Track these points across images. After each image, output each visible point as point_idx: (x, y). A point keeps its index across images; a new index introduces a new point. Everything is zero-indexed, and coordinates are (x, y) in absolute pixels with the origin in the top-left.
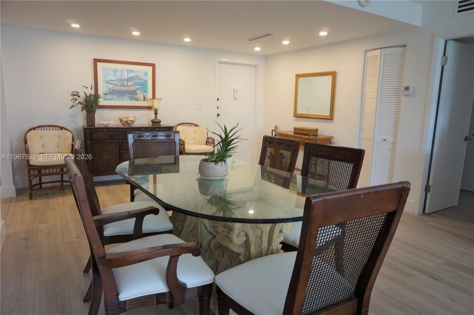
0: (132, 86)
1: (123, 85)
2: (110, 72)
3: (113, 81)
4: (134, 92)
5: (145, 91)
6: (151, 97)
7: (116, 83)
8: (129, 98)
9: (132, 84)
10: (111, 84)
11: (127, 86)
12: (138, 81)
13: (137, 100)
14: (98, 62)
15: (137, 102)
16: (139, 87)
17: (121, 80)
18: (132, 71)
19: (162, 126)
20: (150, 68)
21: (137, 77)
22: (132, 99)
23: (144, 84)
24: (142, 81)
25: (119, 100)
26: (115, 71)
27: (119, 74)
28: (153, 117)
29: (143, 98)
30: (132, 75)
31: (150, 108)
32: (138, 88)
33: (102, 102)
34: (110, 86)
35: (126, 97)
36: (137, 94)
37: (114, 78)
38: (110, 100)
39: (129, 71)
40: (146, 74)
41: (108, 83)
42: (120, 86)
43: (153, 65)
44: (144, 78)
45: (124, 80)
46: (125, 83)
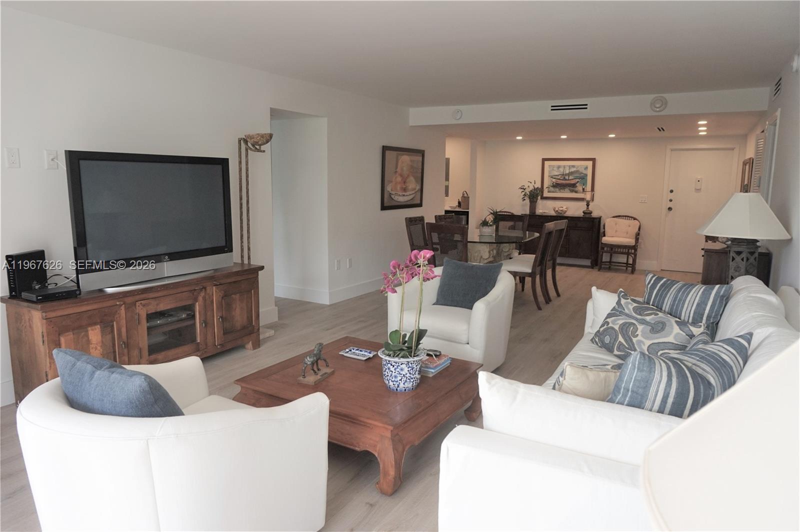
0: (572, 179)
1: (564, 179)
2: (554, 169)
3: (557, 175)
4: (574, 185)
5: (585, 184)
6: (590, 190)
7: (559, 178)
8: (569, 191)
9: (573, 178)
10: (555, 178)
11: (569, 180)
12: (578, 175)
13: (576, 192)
14: (546, 160)
15: (576, 194)
16: (579, 180)
17: (563, 175)
18: (573, 166)
19: (593, 216)
20: (591, 163)
21: (577, 172)
22: (572, 191)
23: (583, 178)
24: (582, 175)
25: (560, 192)
26: (559, 167)
27: (561, 170)
28: (585, 208)
29: (582, 191)
30: (573, 170)
31: (582, 199)
32: (578, 182)
33: (546, 194)
34: (554, 180)
35: (567, 190)
36: (577, 186)
37: (557, 174)
38: (553, 192)
39: (570, 167)
40: (586, 168)
41: (552, 177)
42: (562, 180)
43: (593, 160)
44: (584, 172)
45: (566, 175)
46: (567, 177)
